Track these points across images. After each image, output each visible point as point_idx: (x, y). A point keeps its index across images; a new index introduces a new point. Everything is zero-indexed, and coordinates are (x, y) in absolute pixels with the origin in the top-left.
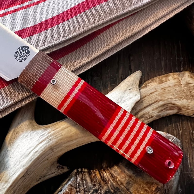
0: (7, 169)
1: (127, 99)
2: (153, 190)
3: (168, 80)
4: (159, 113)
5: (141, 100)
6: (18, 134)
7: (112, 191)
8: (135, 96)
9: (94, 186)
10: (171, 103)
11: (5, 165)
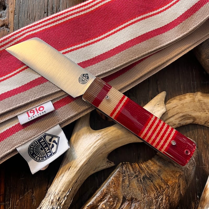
0: (75, 159)
1: (156, 111)
2: (177, 176)
3: (186, 98)
4: (180, 122)
5: (167, 113)
6: (80, 136)
7: (148, 176)
8: (162, 109)
9: (135, 173)
10: (188, 115)
11: (73, 157)
